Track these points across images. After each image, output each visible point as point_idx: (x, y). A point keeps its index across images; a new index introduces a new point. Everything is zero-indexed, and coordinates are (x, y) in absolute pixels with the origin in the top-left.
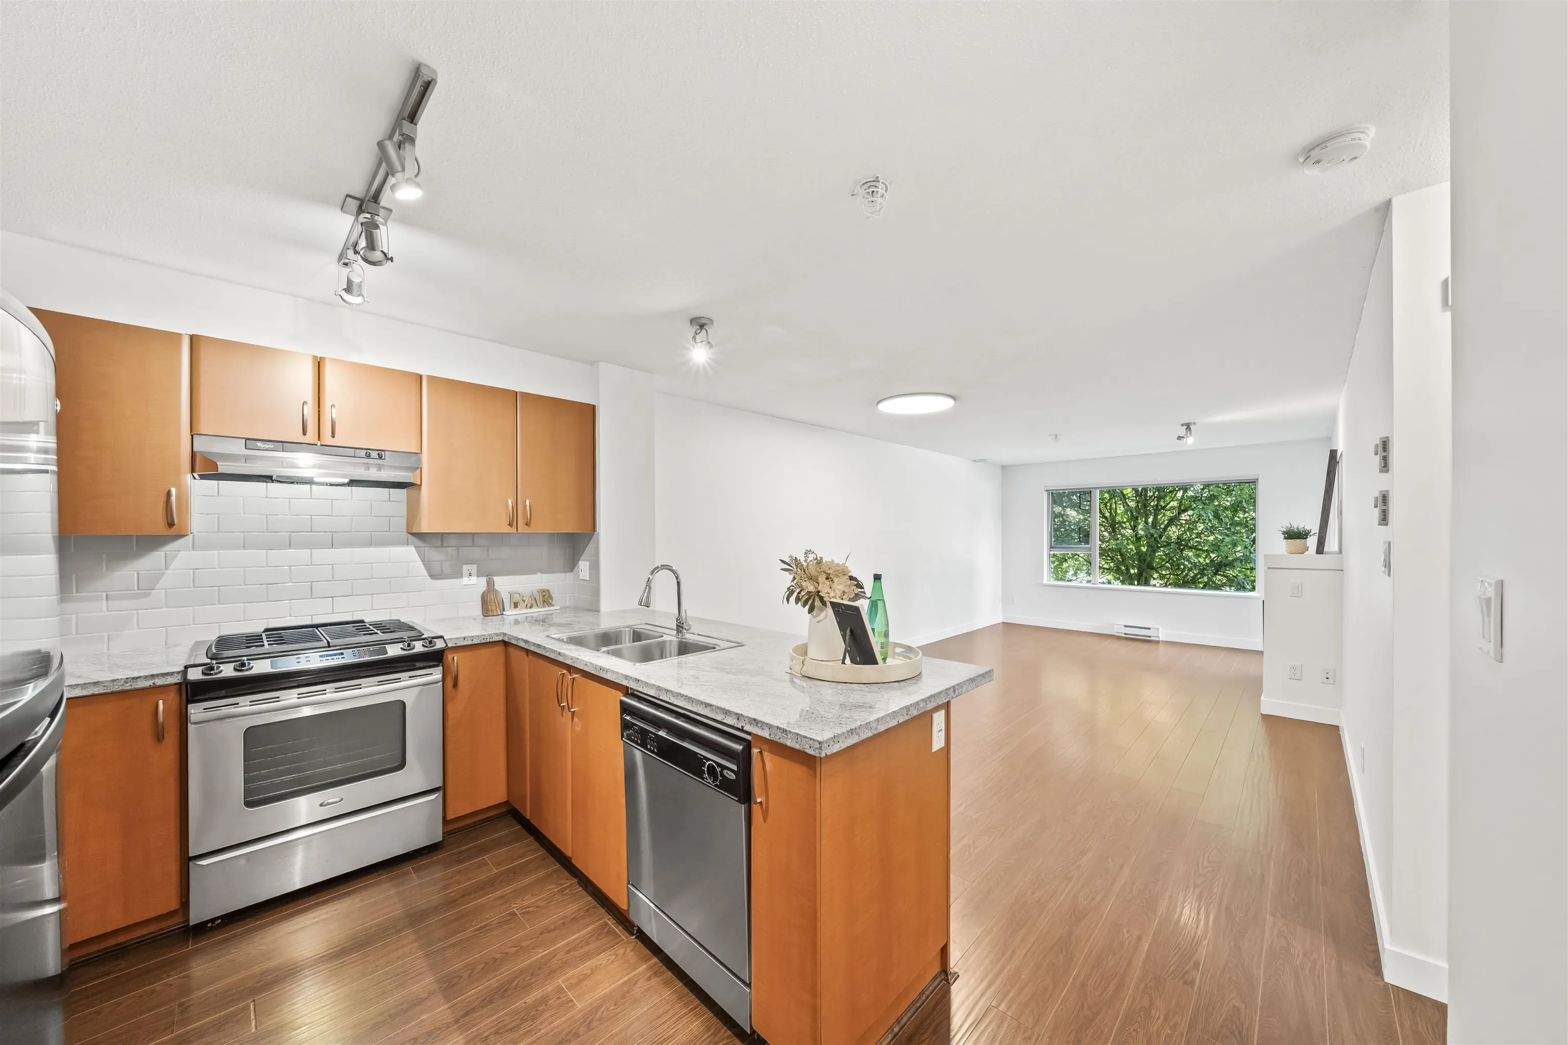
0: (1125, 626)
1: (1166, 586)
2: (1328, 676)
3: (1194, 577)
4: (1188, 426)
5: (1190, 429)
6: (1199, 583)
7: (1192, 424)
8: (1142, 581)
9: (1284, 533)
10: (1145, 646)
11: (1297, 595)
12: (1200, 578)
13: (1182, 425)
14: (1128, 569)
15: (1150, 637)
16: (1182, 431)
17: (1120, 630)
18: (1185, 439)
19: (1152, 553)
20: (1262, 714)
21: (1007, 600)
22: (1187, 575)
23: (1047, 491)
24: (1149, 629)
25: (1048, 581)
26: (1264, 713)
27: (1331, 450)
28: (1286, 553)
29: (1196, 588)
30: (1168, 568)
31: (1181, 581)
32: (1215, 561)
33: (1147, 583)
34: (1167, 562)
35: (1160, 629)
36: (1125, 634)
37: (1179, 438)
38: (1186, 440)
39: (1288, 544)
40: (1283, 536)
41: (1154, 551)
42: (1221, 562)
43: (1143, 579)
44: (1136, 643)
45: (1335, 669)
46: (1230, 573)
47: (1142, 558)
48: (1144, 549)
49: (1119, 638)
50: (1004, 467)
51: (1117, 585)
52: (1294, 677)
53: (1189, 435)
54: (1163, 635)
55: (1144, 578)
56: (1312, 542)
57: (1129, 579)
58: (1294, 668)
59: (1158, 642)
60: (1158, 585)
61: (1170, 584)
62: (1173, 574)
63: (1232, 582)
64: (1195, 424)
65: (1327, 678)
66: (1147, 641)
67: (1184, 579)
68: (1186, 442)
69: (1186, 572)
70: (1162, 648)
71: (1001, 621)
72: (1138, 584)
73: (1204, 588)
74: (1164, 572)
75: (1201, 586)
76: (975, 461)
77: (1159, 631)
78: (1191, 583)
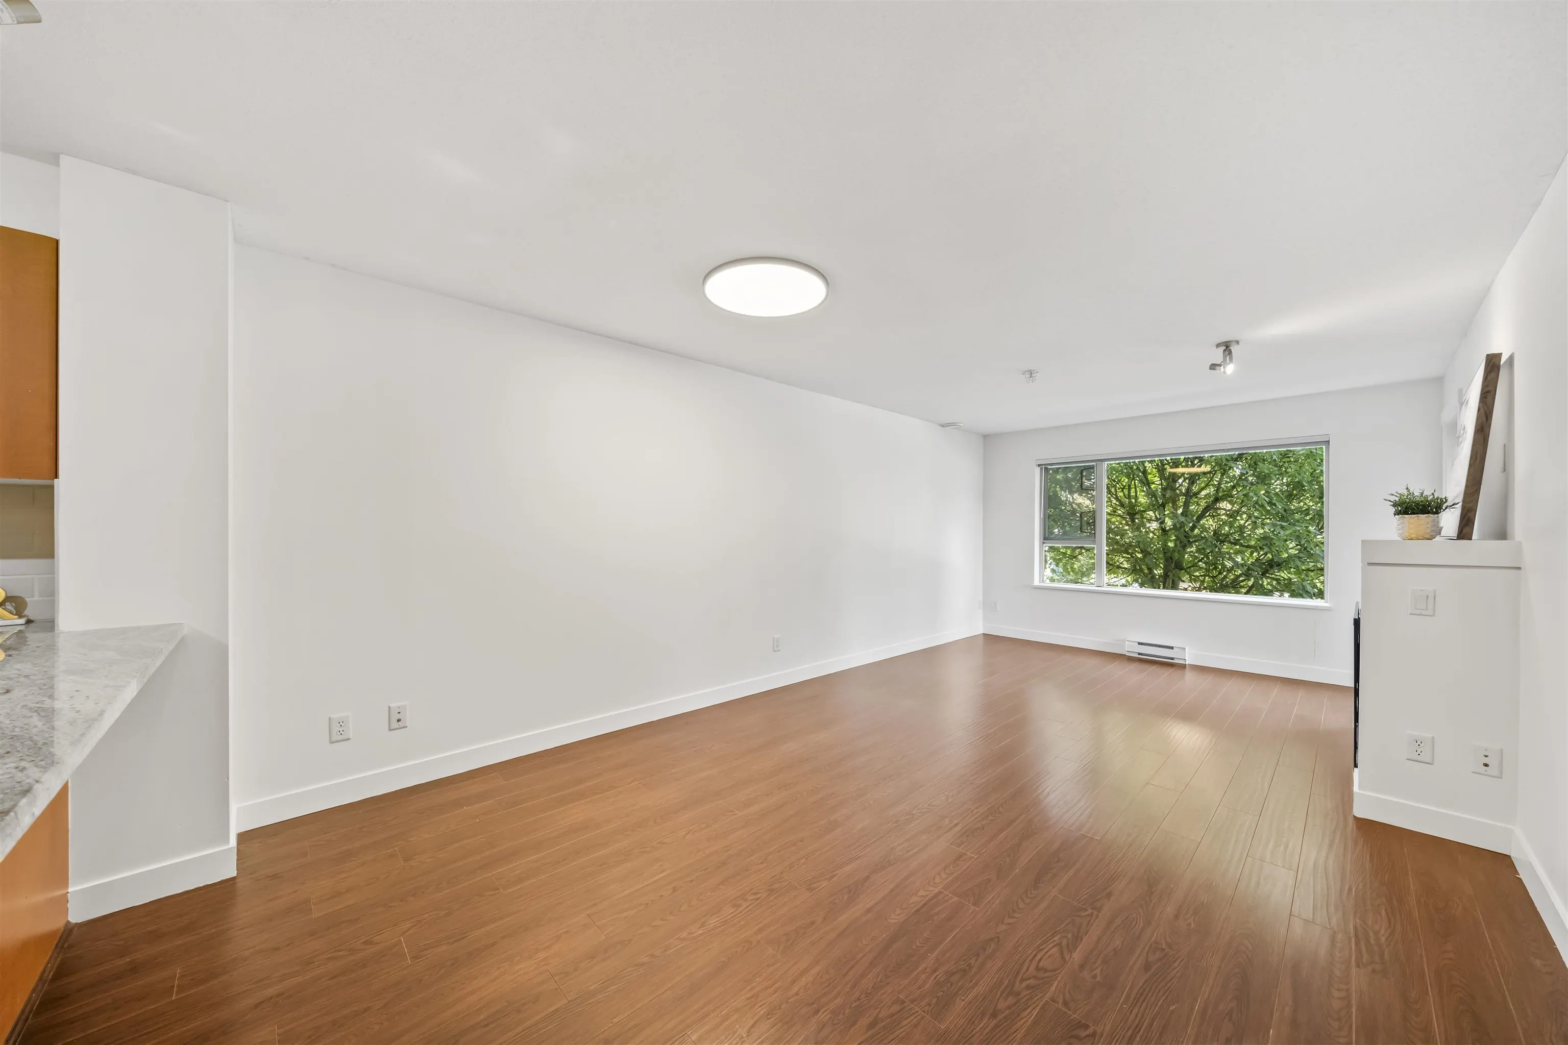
0: (1140, 644)
1: (1199, 590)
2: (1486, 760)
3: (1234, 581)
4: (1227, 347)
5: (1230, 353)
6: (1242, 587)
7: (1234, 343)
8: (1169, 585)
9: (1395, 505)
10: (1165, 673)
11: (1424, 612)
12: (1243, 581)
13: (1218, 345)
14: (1150, 570)
15: (1172, 659)
16: (1218, 355)
17: (1130, 648)
18: (1222, 367)
19: (1181, 549)
20: (1354, 816)
21: (989, 606)
22: (1225, 577)
23: (1039, 465)
24: (1172, 648)
25: (1040, 582)
26: (1358, 816)
27: (1488, 355)
28: (1399, 539)
29: (1238, 592)
30: (1201, 568)
31: (1218, 585)
32: (1261, 560)
33: (1174, 587)
34: (1200, 561)
35: (1186, 648)
36: (1139, 654)
37: (1213, 367)
38: (1224, 367)
39: (1402, 523)
40: (1393, 510)
41: (1184, 547)
42: (1272, 560)
43: (1169, 581)
44: (1154, 668)
45: (1502, 750)
46: (1284, 574)
47: (1169, 554)
48: (1171, 545)
49: (1131, 659)
50: (987, 438)
51: (1135, 589)
52: (1419, 758)
53: (1228, 362)
54: (1190, 657)
55: (1171, 580)
56: (1450, 520)
57: (1151, 581)
58: (1418, 742)
59: (1183, 667)
60: (1190, 588)
61: (1205, 588)
62: (1208, 576)
63: (1287, 587)
64: (1237, 342)
65: (1486, 765)
66: (1168, 664)
67: (1222, 582)
68: (1224, 372)
69: (1225, 573)
70: (1189, 676)
71: (981, 631)
72: (1164, 588)
73: (1246, 593)
74: (1197, 574)
75: (1244, 590)
76: (943, 426)
77: (1185, 651)
78: (1233, 586)
